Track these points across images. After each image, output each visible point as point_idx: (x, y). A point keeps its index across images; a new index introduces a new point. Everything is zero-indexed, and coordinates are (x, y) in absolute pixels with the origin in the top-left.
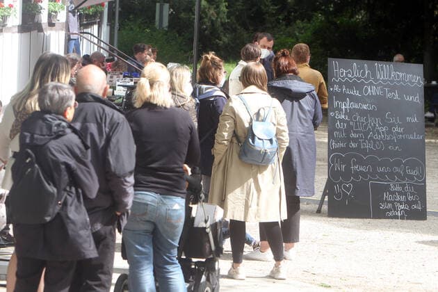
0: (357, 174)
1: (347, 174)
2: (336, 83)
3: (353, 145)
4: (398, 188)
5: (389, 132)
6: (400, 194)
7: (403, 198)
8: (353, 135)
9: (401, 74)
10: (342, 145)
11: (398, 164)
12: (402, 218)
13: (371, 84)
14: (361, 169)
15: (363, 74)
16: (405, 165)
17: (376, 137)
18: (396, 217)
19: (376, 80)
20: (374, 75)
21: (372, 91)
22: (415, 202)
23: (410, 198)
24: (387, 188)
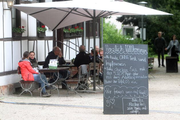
0: (117, 95)
1: (112, 95)
2: (107, 54)
3: (115, 82)
4: (135, 100)
5: (132, 75)
6: (137, 103)
7: (138, 105)
8: (115, 77)
9: (137, 49)
10: (110, 82)
11: (136, 89)
12: (138, 114)
13: (123, 54)
14: (119, 92)
15: (120, 49)
16: (139, 90)
17: (126, 78)
18: (135, 113)
19: (125, 52)
20: (125, 50)
21: (124, 57)
22: (144, 106)
23: (141, 105)
24: (130, 101)
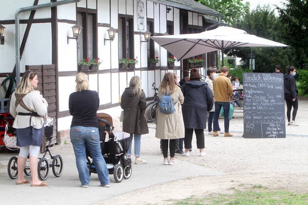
0: (256, 120)
1: (252, 120)
2: (246, 83)
3: (254, 108)
4: (273, 125)
5: (269, 102)
6: (274, 127)
7: (275, 129)
8: (254, 104)
9: (274, 78)
10: (249, 108)
11: (273, 115)
12: (275, 137)
13: (261, 82)
14: (258, 118)
15: (258, 78)
16: (276, 115)
17: (264, 104)
18: (273, 137)
19: (263, 81)
20: (262, 79)
21: (261, 85)
22: (281, 131)
23: (279, 129)
24: (268, 125)
